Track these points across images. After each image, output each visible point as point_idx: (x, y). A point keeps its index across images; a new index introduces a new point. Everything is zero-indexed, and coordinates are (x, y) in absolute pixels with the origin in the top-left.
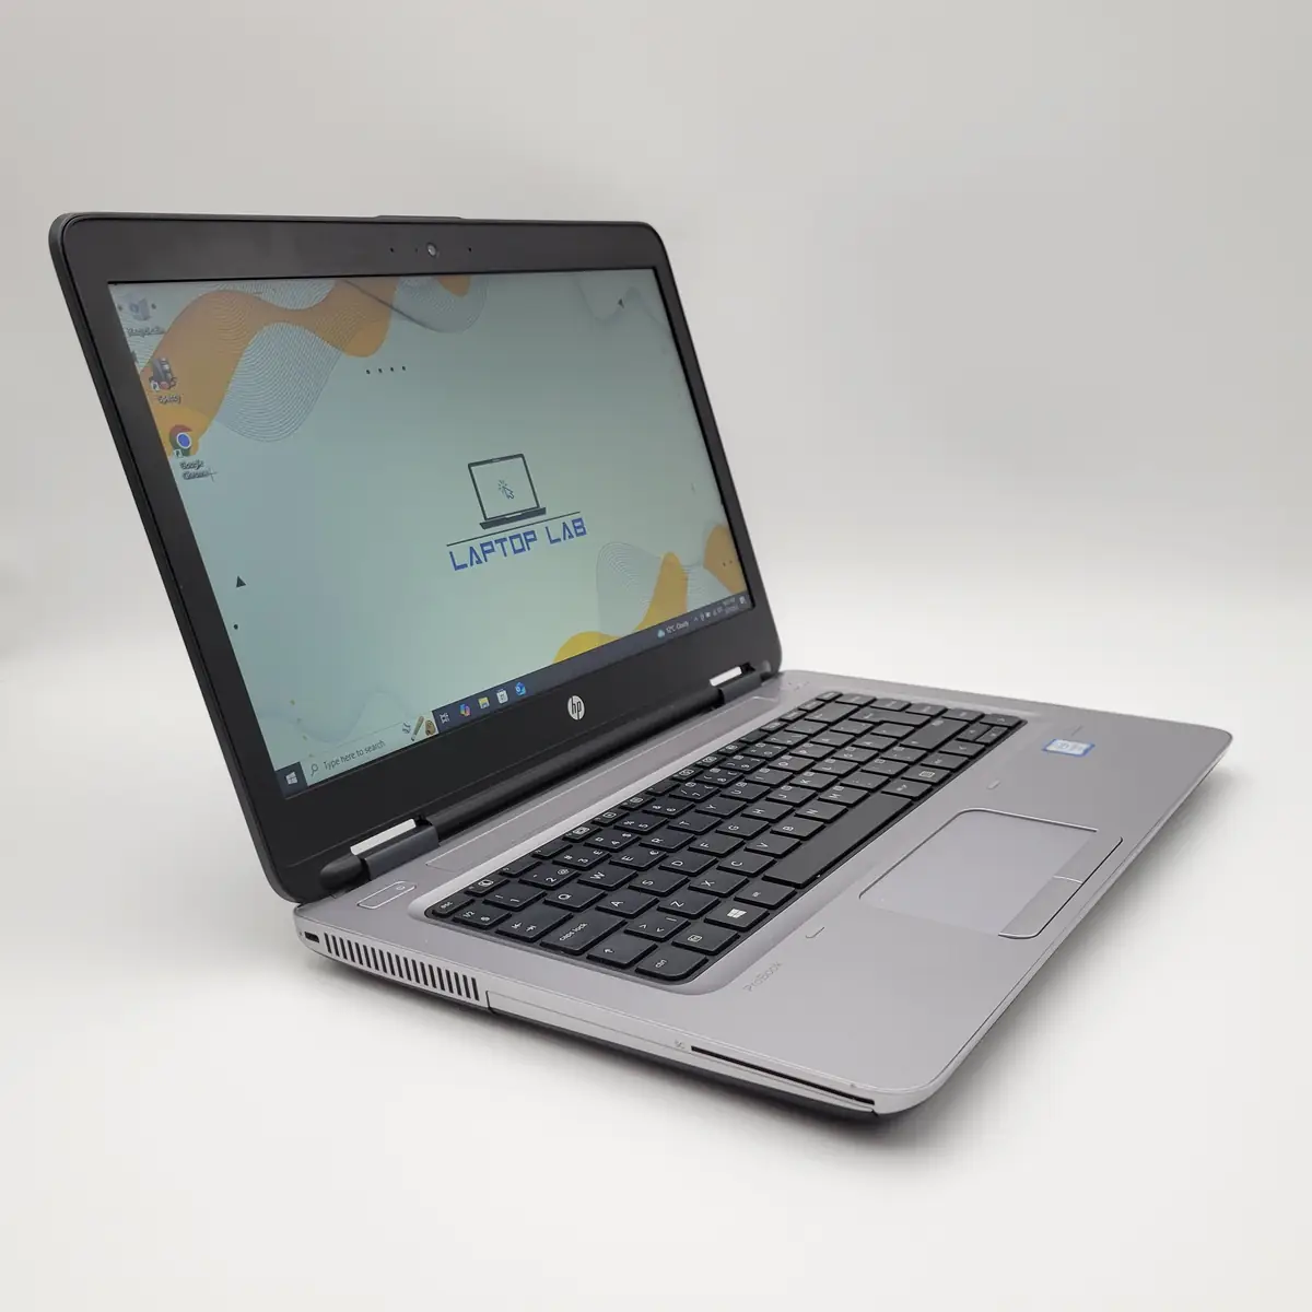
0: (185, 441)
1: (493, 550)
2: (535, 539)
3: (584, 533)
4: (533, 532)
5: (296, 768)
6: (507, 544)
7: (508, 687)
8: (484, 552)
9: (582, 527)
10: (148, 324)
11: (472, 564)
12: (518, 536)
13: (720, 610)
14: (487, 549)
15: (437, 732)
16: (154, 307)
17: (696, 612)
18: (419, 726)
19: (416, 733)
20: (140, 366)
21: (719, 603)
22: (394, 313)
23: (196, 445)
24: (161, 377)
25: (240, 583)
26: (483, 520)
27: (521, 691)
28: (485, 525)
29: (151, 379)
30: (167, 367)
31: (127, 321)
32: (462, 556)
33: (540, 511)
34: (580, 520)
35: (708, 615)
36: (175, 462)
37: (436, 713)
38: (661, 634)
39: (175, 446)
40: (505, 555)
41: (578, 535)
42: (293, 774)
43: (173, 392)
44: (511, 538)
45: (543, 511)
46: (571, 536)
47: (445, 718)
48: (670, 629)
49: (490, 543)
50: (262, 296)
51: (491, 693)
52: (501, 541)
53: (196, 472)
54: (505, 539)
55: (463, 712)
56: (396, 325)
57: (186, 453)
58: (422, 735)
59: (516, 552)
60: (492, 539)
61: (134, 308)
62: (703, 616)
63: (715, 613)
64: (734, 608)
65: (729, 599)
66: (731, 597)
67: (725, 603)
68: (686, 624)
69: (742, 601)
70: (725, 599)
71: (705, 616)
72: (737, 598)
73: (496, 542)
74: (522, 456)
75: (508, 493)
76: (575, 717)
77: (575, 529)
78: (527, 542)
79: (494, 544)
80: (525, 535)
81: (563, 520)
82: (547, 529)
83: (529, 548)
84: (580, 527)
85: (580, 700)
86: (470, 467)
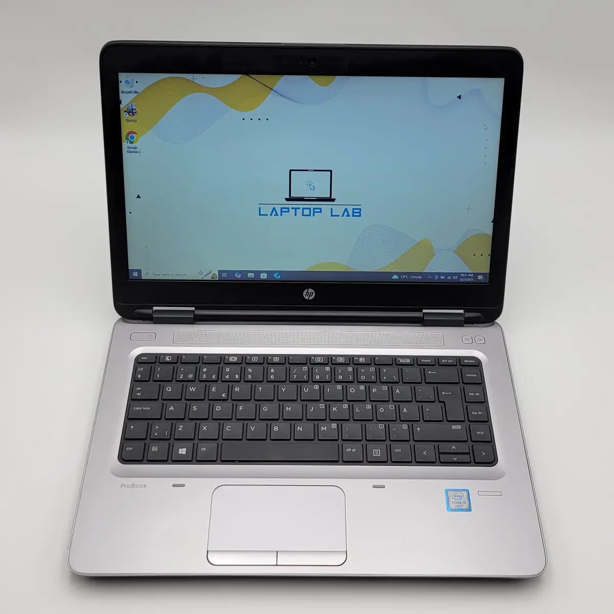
0: (132, 138)
1: (288, 212)
2: (321, 212)
3: (360, 216)
4: (321, 209)
5: (139, 271)
6: (299, 212)
7: (270, 273)
8: (282, 212)
9: (359, 213)
10: (133, 89)
11: (271, 215)
12: (310, 209)
13: (456, 277)
14: (284, 210)
15: (217, 279)
16: (137, 82)
17: (433, 274)
18: (208, 274)
19: (205, 276)
20: (122, 106)
21: (458, 274)
22: (272, 91)
23: (137, 140)
25: (138, 197)
26: (288, 197)
27: (277, 277)
28: (287, 200)
29: (125, 112)
30: (134, 107)
31: (122, 87)
32: (267, 210)
33: (330, 199)
34: (360, 209)
35: (442, 277)
36: (125, 145)
37: (220, 272)
38: (395, 277)
39: (127, 139)
40: (296, 215)
41: (353, 216)
42: (137, 273)
43: (133, 118)
44: (303, 209)
45: (334, 200)
46: (348, 215)
47: (224, 275)
48: (404, 276)
49: (288, 208)
50: (195, 81)
51: (257, 273)
52: (296, 209)
53: (135, 151)
54: (299, 208)
55: (236, 275)
56: (271, 98)
57: (131, 143)
58: (209, 278)
59: (303, 215)
60: (290, 207)
61: (127, 82)
62: (437, 277)
63: (449, 278)
64: (469, 280)
65: (468, 273)
66: (470, 273)
67: (462, 275)
68: (420, 277)
69: (480, 277)
70: (464, 273)
71: (439, 277)
72: (476, 275)
73: (292, 208)
74: (331, 171)
75: (312, 187)
76: (306, 298)
77: (353, 212)
78: (314, 212)
79: (290, 209)
80: (314, 209)
81: (346, 207)
82: (332, 209)
83: (314, 215)
84: (357, 213)
85: (313, 291)
86: (291, 170)
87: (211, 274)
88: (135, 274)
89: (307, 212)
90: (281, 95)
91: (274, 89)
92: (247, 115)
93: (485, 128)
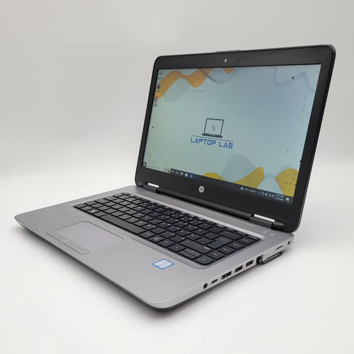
1: (202, 141)
2: (215, 143)
3: (231, 148)
4: (215, 141)
5: (146, 164)
6: (206, 142)
7: (189, 174)
8: (200, 141)
9: (232, 146)
10: (161, 77)
11: (195, 142)
12: (211, 141)
13: (274, 196)
14: (201, 140)
15: (170, 173)
16: (163, 74)
17: (261, 191)
19: (166, 170)
20: (157, 85)
21: (275, 194)
22: (208, 77)
23: (158, 100)
24: (159, 87)
25: (153, 127)
26: (203, 133)
27: (191, 176)
28: (203, 135)
29: (157, 87)
32: (194, 139)
33: (220, 137)
34: (232, 144)
35: (266, 194)
36: (154, 103)
37: (171, 169)
38: (242, 188)
39: (155, 100)
40: (205, 144)
41: (229, 147)
43: (159, 90)
44: (208, 140)
45: (221, 137)
46: (226, 147)
47: (172, 171)
48: (246, 189)
49: (202, 139)
51: (184, 173)
52: (205, 140)
53: (156, 105)
54: (207, 140)
55: (176, 173)
56: (207, 80)
57: (156, 102)
58: (167, 172)
59: (208, 144)
60: (203, 138)
61: (160, 74)
62: (263, 193)
63: (270, 195)
64: (281, 199)
65: (281, 195)
66: (282, 195)
67: (277, 195)
68: (254, 191)
69: (287, 199)
70: (279, 194)
71: (264, 194)
72: (285, 197)
73: (204, 140)
74: (223, 120)
75: (214, 129)
76: (200, 191)
77: (229, 145)
78: (212, 143)
79: (203, 140)
80: (213, 141)
81: (226, 142)
82: (220, 142)
83: (212, 145)
84: (231, 146)
85: (203, 188)
86: (207, 119)
87: (168, 170)
89: (209, 142)
90: (212, 80)
91: (209, 75)
92: (196, 89)
93: (305, 98)
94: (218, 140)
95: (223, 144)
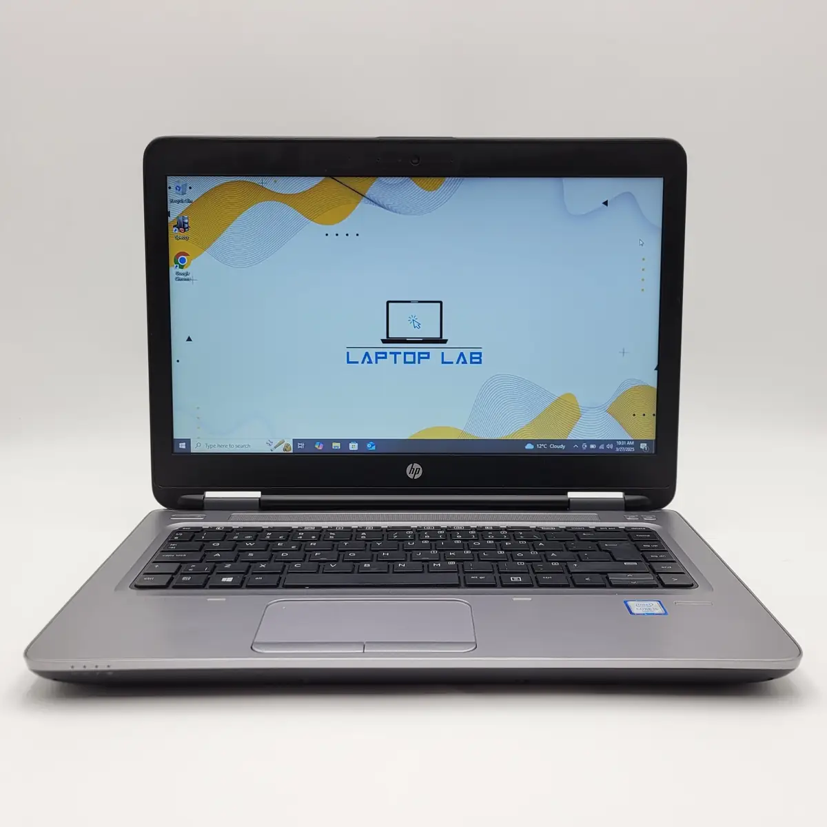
0: (183, 260)
1: (385, 358)
2: (428, 358)
3: (480, 363)
4: (428, 354)
5: (188, 442)
6: (400, 358)
7: (362, 442)
8: (377, 358)
9: (480, 358)
10: (184, 197)
11: (363, 362)
12: (414, 353)
13: (612, 446)
14: (381, 356)
15: (291, 451)
16: (190, 188)
17: (580, 442)
18: (279, 444)
19: (275, 448)
20: (170, 219)
21: (614, 442)
22: (364, 198)
23: (189, 263)
24: (182, 226)
25: (189, 339)
26: (385, 338)
27: (371, 448)
28: (384, 341)
29: (174, 226)
30: (186, 221)
31: (172, 194)
32: (357, 355)
33: (441, 341)
34: (480, 354)
35: (592, 446)
36: (173, 271)
37: (295, 441)
38: (529, 447)
39: (176, 262)
40: (395, 362)
41: (471, 362)
42: (184, 444)
43: (185, 234)
44: (405, 353)
45: (445, 341)
46: (465, 362)
47: (301, 446)
48: (540, 446)
49: (385, 353)
50: (264, 185)
51: (345, 442)
52: (395, 354)
53: (185, 278)
54: (400, 353)
55: (317, 446)
56: (363, 207)
57: (182, 267)
58: (280, 450)
59: (405, 362)
60: (388, 351)
61: (178, 188)
62: (586, 446)
63: (602, 447)
64: (629, 450)
65: (627, 441)
66: (629, 440)
67: (620, 443)
68: (562, 447)
69: (643, 446)
70: (621, 440)
71: (588, 446)
72: (638, 442)
73: (391, 353)
74: (441, 303)
75: (416, 324)
76: (411, 476)
77: (472, 358)
78: (420, 358)
79: (388, 354)
80: (419, 353)
81: (462, 350)
82: (443, 353)
83: (419, 363)
84: (477, 358)
85: (420, 467)
86: (388, 302)
87: (283, 445)
88: (183, 446)
89: (410, 358)
90: (380, 206)
91: (367, 194)
92: (332, 229)
93: (641, 243)
94: (435, 351)
95: (452, 355)
